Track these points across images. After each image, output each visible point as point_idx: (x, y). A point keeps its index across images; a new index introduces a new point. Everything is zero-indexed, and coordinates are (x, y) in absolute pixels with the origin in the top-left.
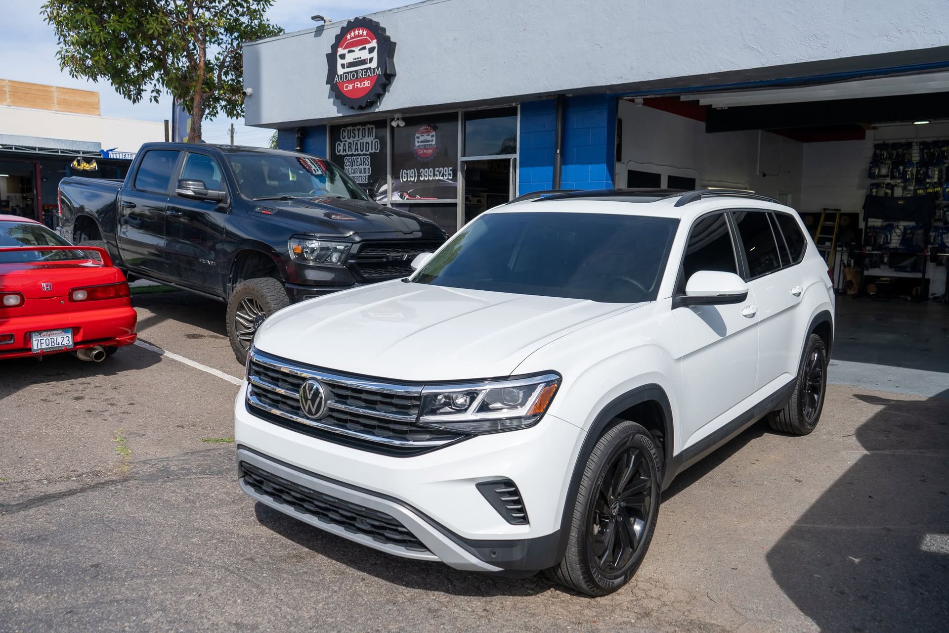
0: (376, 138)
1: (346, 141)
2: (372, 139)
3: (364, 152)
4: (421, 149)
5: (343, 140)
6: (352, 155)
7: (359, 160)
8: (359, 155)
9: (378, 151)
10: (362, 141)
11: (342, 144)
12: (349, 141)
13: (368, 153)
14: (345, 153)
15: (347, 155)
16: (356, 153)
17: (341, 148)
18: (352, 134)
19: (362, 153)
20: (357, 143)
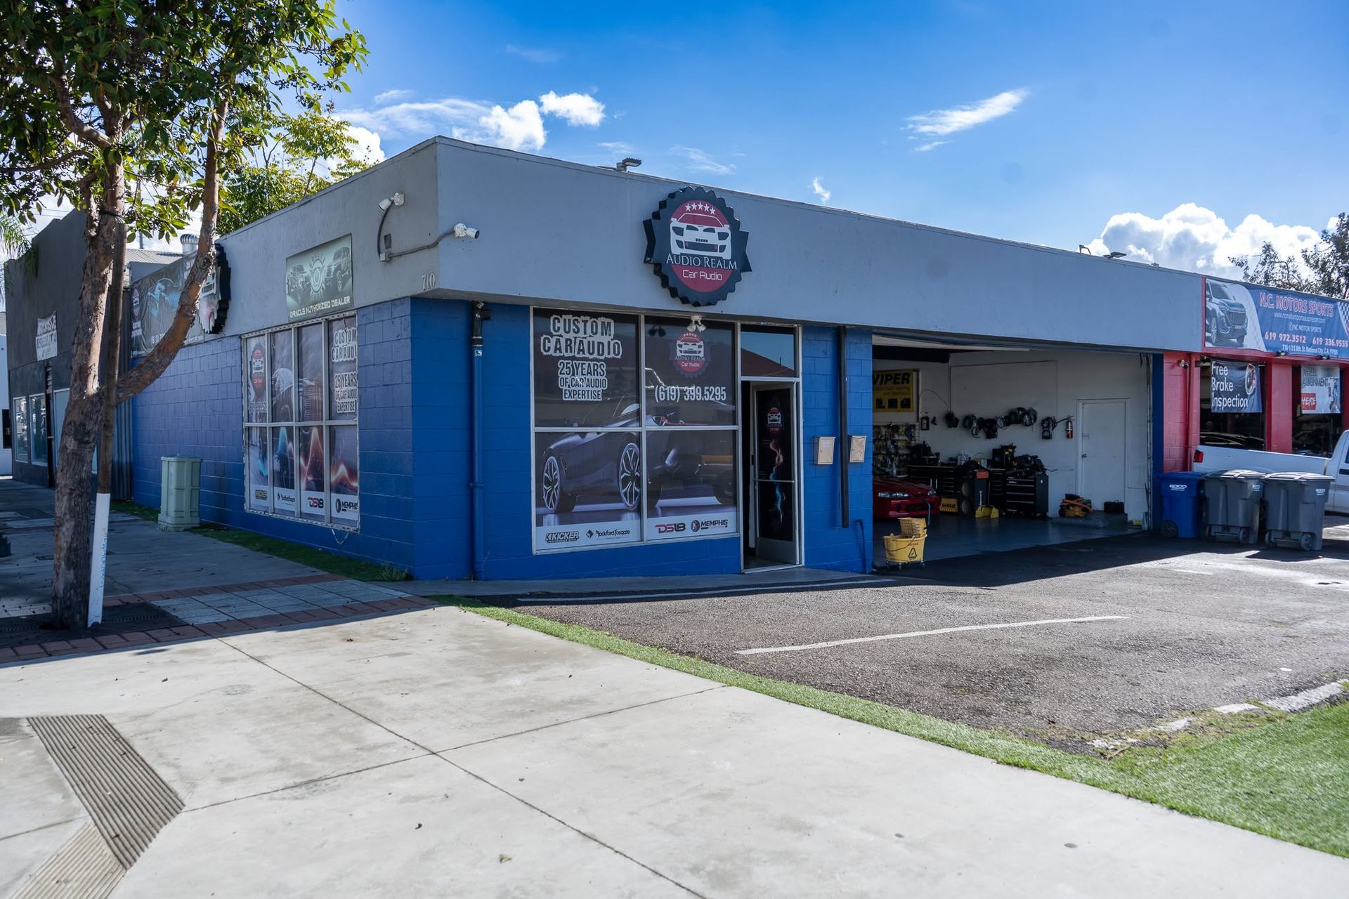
0: (616, 337)
1: (561, 336)
2: (609, 338)
3: (595, 355)
4: (685, 361)
5: (554, 333)
6: (573, 358)
7: (586, 366)
8: (586, 359)
9: (619, 357)
10: (591, 339)
11: (553, 340)
12: (566, 336)
13: (603, 358)
14: (558, 354)
15: (563, 358)
16: (581, 355)
17: (552, 344)
18: (573, 327)
19: (591, 357)
20: (581, 342)
